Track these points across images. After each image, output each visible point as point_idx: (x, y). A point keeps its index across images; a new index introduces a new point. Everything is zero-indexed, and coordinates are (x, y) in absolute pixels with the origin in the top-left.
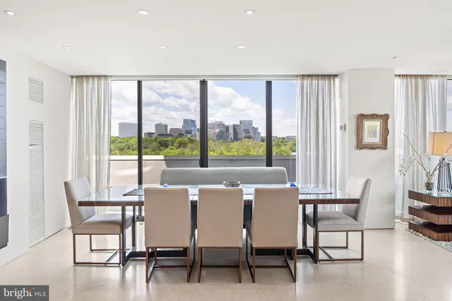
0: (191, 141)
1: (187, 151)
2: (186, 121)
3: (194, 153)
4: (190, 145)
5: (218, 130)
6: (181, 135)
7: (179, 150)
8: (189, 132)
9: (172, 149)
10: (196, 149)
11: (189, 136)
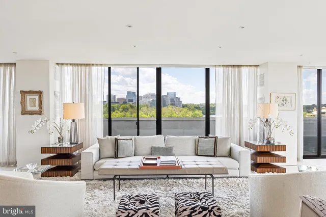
0: (132, 107)
1: (128, 114)
2: (129, 93)
3: (133, 115)
4: (130, 110)
5: (152, 99)
6: (125, 103)
7: (122, 113)
8: (131, 101)
9: (117, 113)
10: (135, 112)
11: (131, 103)
